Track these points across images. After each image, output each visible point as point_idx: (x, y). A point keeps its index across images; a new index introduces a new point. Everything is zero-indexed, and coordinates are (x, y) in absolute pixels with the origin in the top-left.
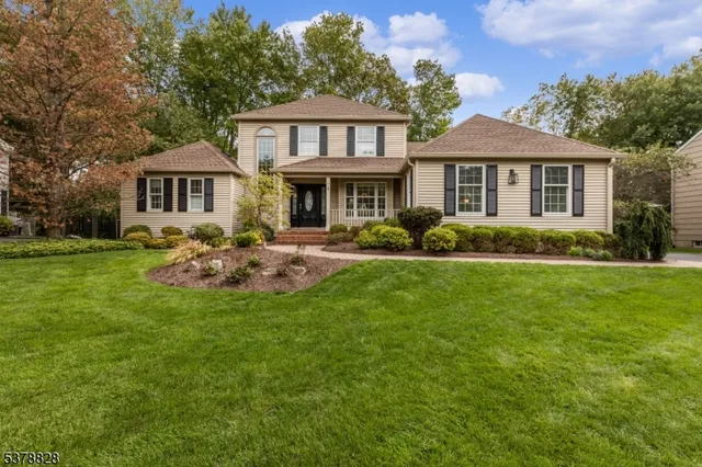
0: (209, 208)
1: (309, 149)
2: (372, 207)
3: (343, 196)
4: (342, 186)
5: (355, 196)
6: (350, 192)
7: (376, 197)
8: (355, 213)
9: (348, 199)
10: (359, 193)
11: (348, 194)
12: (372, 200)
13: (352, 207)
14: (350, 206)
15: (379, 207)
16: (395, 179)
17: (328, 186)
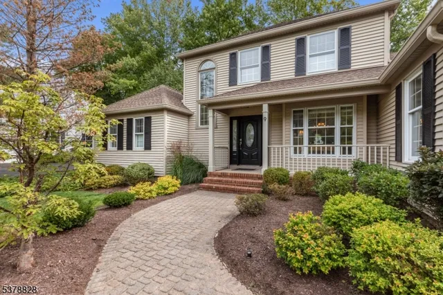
0: (148, 147)
1: (249, 75)
2: (331, 141)
3: (288, 127)
4: (288, 115)
5: (306, 127)
6: (298, 123)
7: (337, 126)
8: (306, 150)
9: (296, 132)
10: (311, 123)
11: (296, 124)
12: (331, 131)
13: (301, 143)
14: (298, 141)
15: (342, 141)
16: (369, 97)
17: (265, 115)
